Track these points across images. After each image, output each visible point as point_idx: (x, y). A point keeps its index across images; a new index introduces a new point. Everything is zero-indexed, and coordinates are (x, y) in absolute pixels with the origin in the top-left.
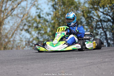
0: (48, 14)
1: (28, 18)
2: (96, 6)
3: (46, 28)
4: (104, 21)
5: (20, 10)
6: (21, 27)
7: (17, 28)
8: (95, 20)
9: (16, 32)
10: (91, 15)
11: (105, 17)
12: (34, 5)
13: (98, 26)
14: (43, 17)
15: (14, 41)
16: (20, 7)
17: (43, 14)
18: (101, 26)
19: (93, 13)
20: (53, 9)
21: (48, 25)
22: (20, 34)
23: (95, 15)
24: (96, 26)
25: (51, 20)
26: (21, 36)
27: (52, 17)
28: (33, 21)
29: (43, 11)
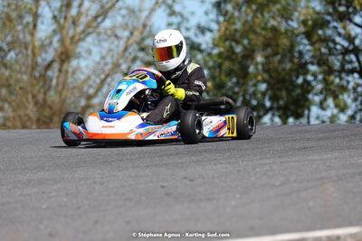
0: (202, 30)
1: (143, 39)
2: (342, 9)
5: (124, 16)
6: (124, 67)
7: (113, 69)
8: (338, 47)
9: (109, 80)
10: (329, 32)
12: (164, 2)
13: (348, 66)
16: (120, 9)
17: (188, 29)
18: (356, 65)
19: (335, 28)
20: (217, 16)
21: (202, 62)
23: (339, 34)
24: (342, 66)
25: (211, 45)
27: (214, 39)
29: (187, 20)
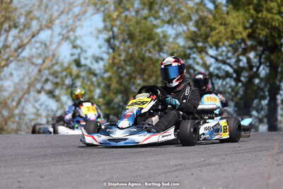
0: (97, 59)
1: (53, 65)
3: (92, 88)
4: (218, 77)
5: (37, 48)
7: (29, 88)
9: (26, 96)
10: (190, 62)
11: (219, 69)
12: (68, 38)
14: (85, 65)
15: (22, 115)
16: (36, 42)
17: (86, 59)
19: (195, 58)
20: (108, 49)
21: (96, 83)
22: (36, 101)
23: (198, 64)
25: (102, 71)
26: (37, 105)
27: (104, 66)
28: (64, 74)
29: (86, 52)
